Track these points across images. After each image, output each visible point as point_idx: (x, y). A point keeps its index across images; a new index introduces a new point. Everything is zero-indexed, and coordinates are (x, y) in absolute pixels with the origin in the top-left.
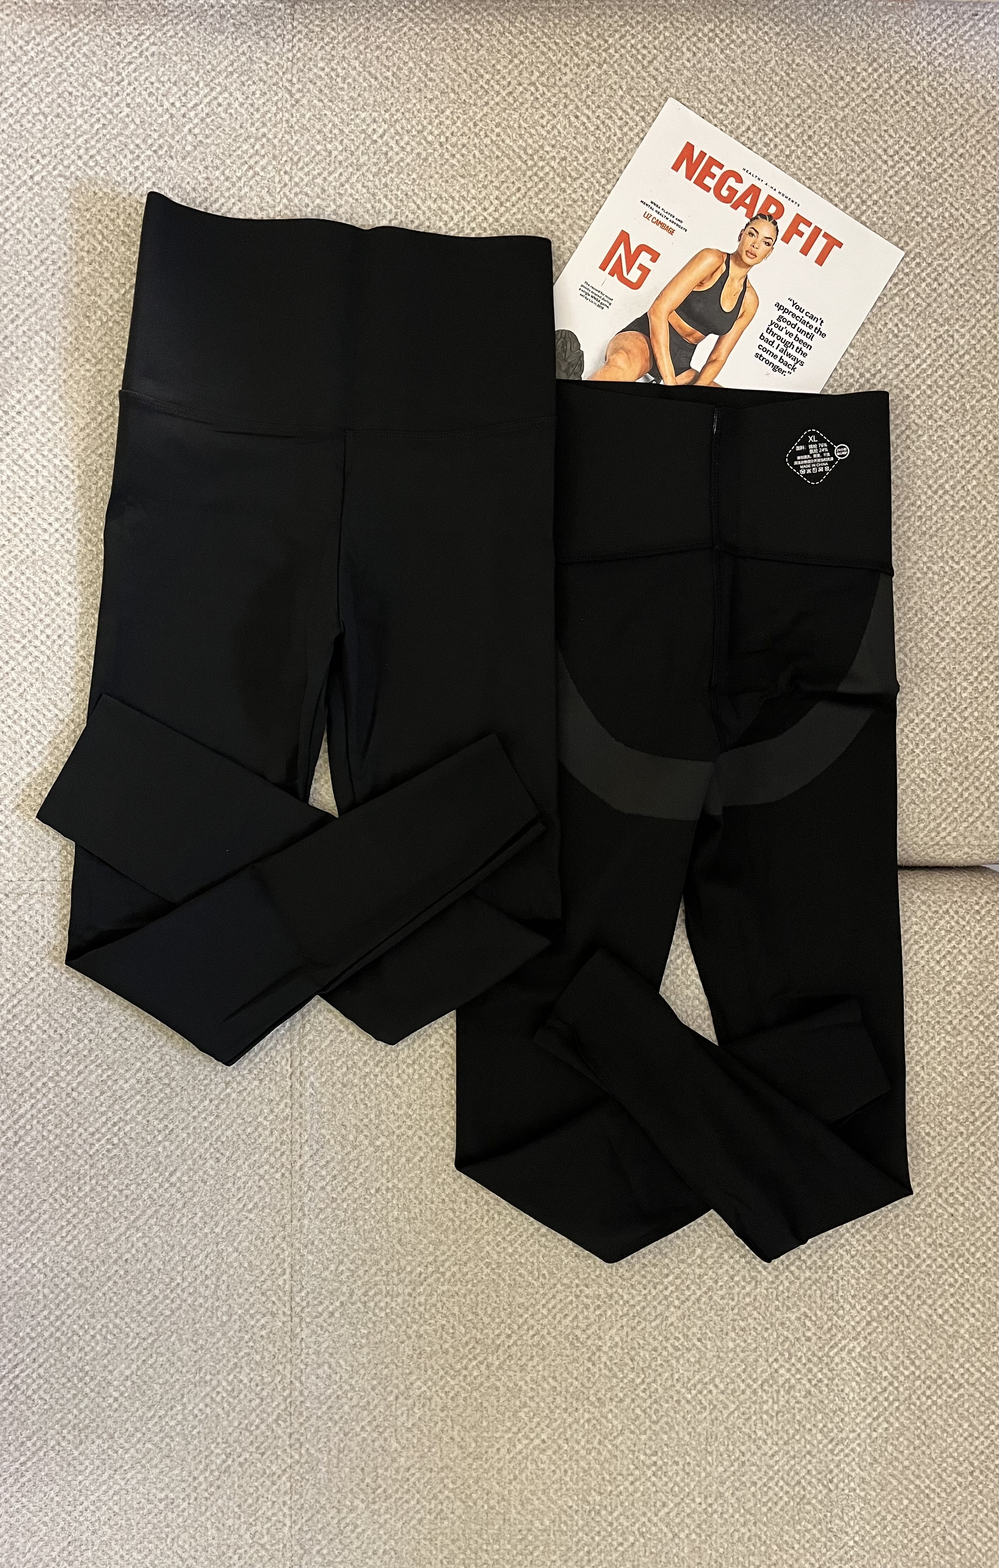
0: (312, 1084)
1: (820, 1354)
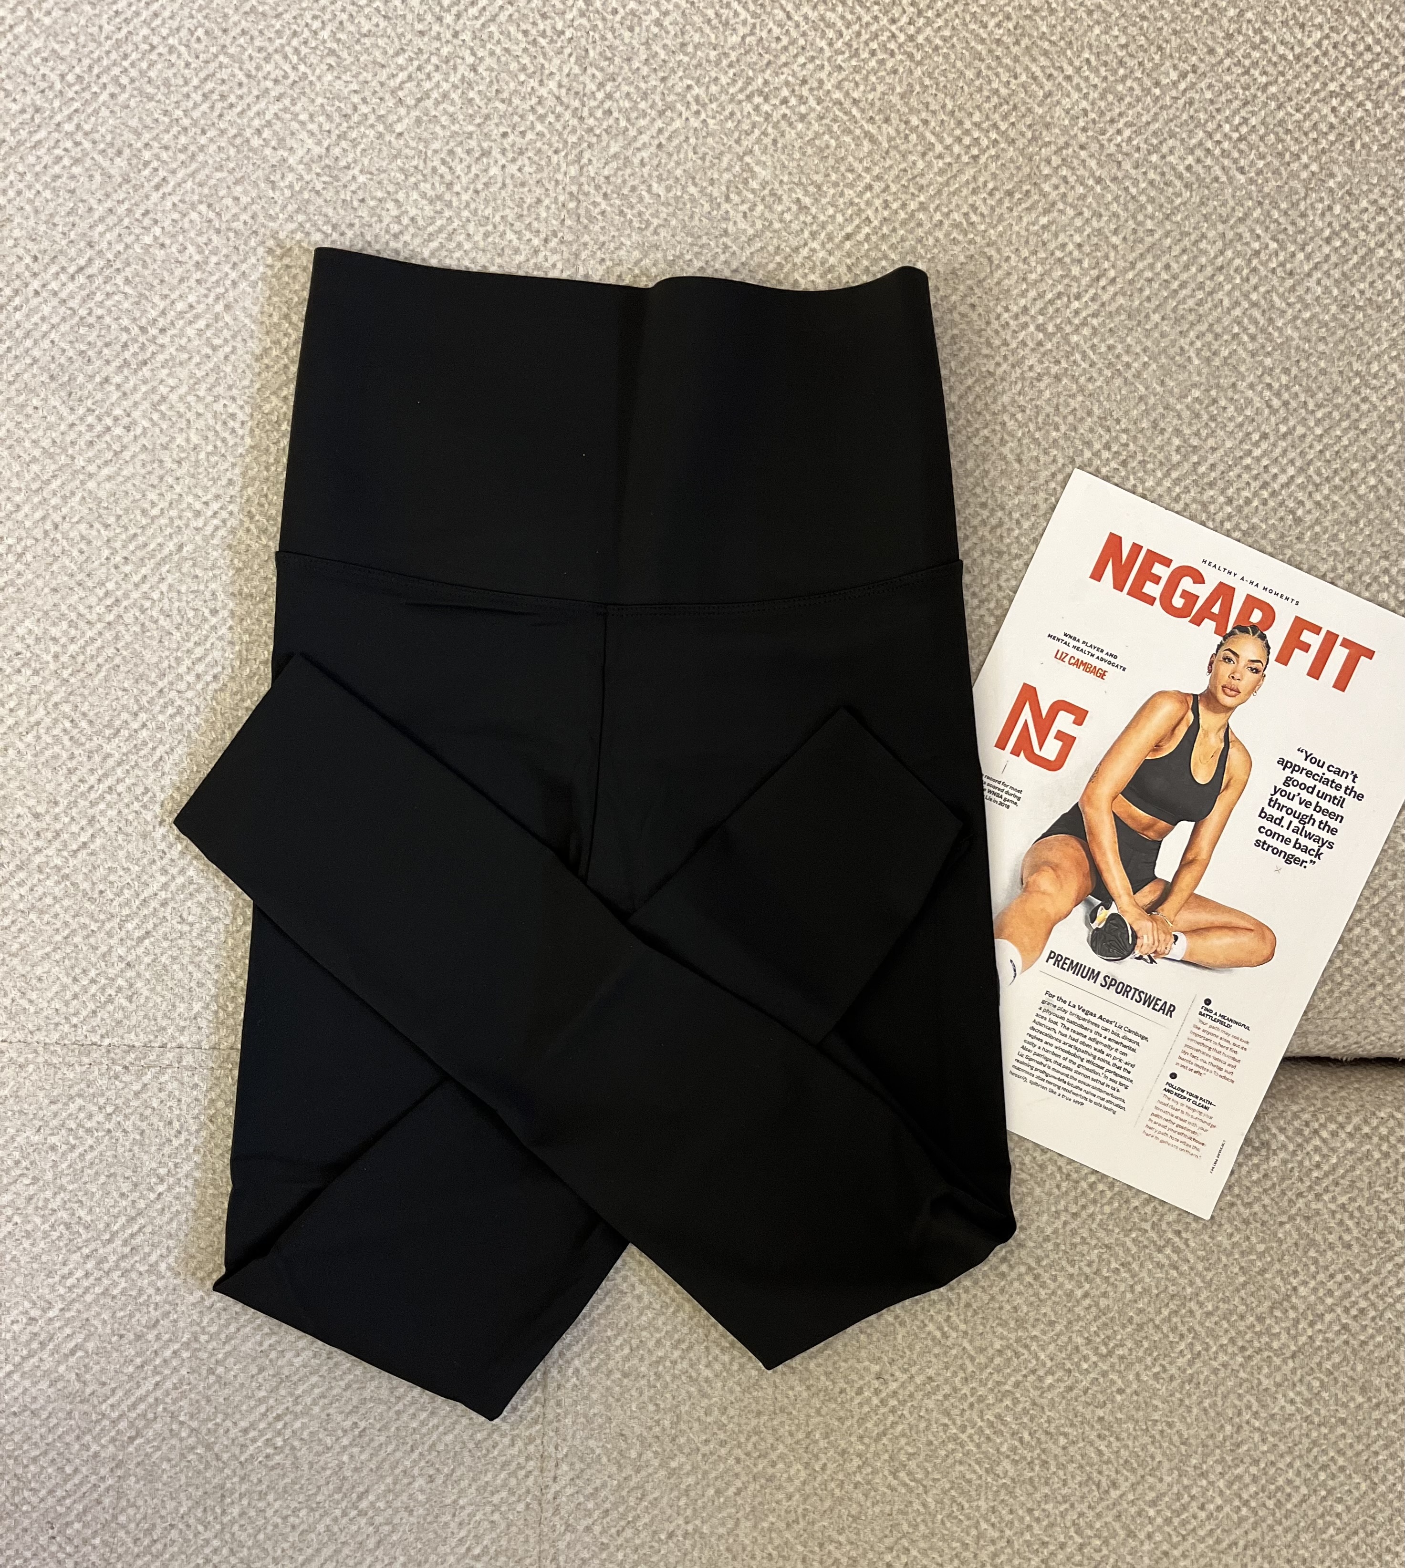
0: (577, 1371)
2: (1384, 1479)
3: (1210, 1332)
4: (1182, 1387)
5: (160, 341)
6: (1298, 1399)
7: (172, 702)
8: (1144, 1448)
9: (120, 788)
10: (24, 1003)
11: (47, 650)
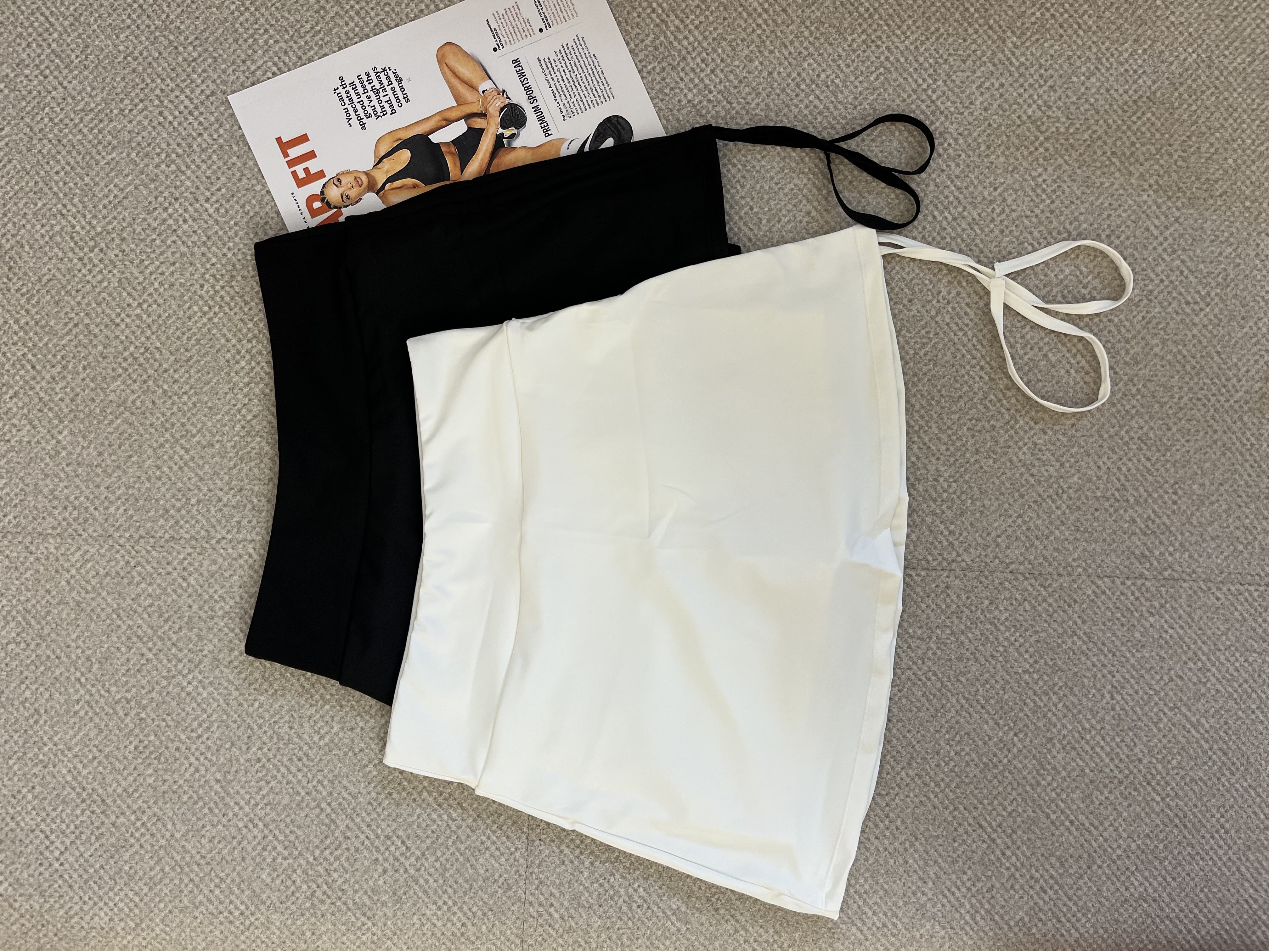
1: (1016, 75)
2: (806, 48)
4: (748, 171)
5: (90, 791)
6: (756, 101)
7: (314, 787)
8: (786, 195)
9: (368, 820)
10: (501, 881)
11: (281, 864)
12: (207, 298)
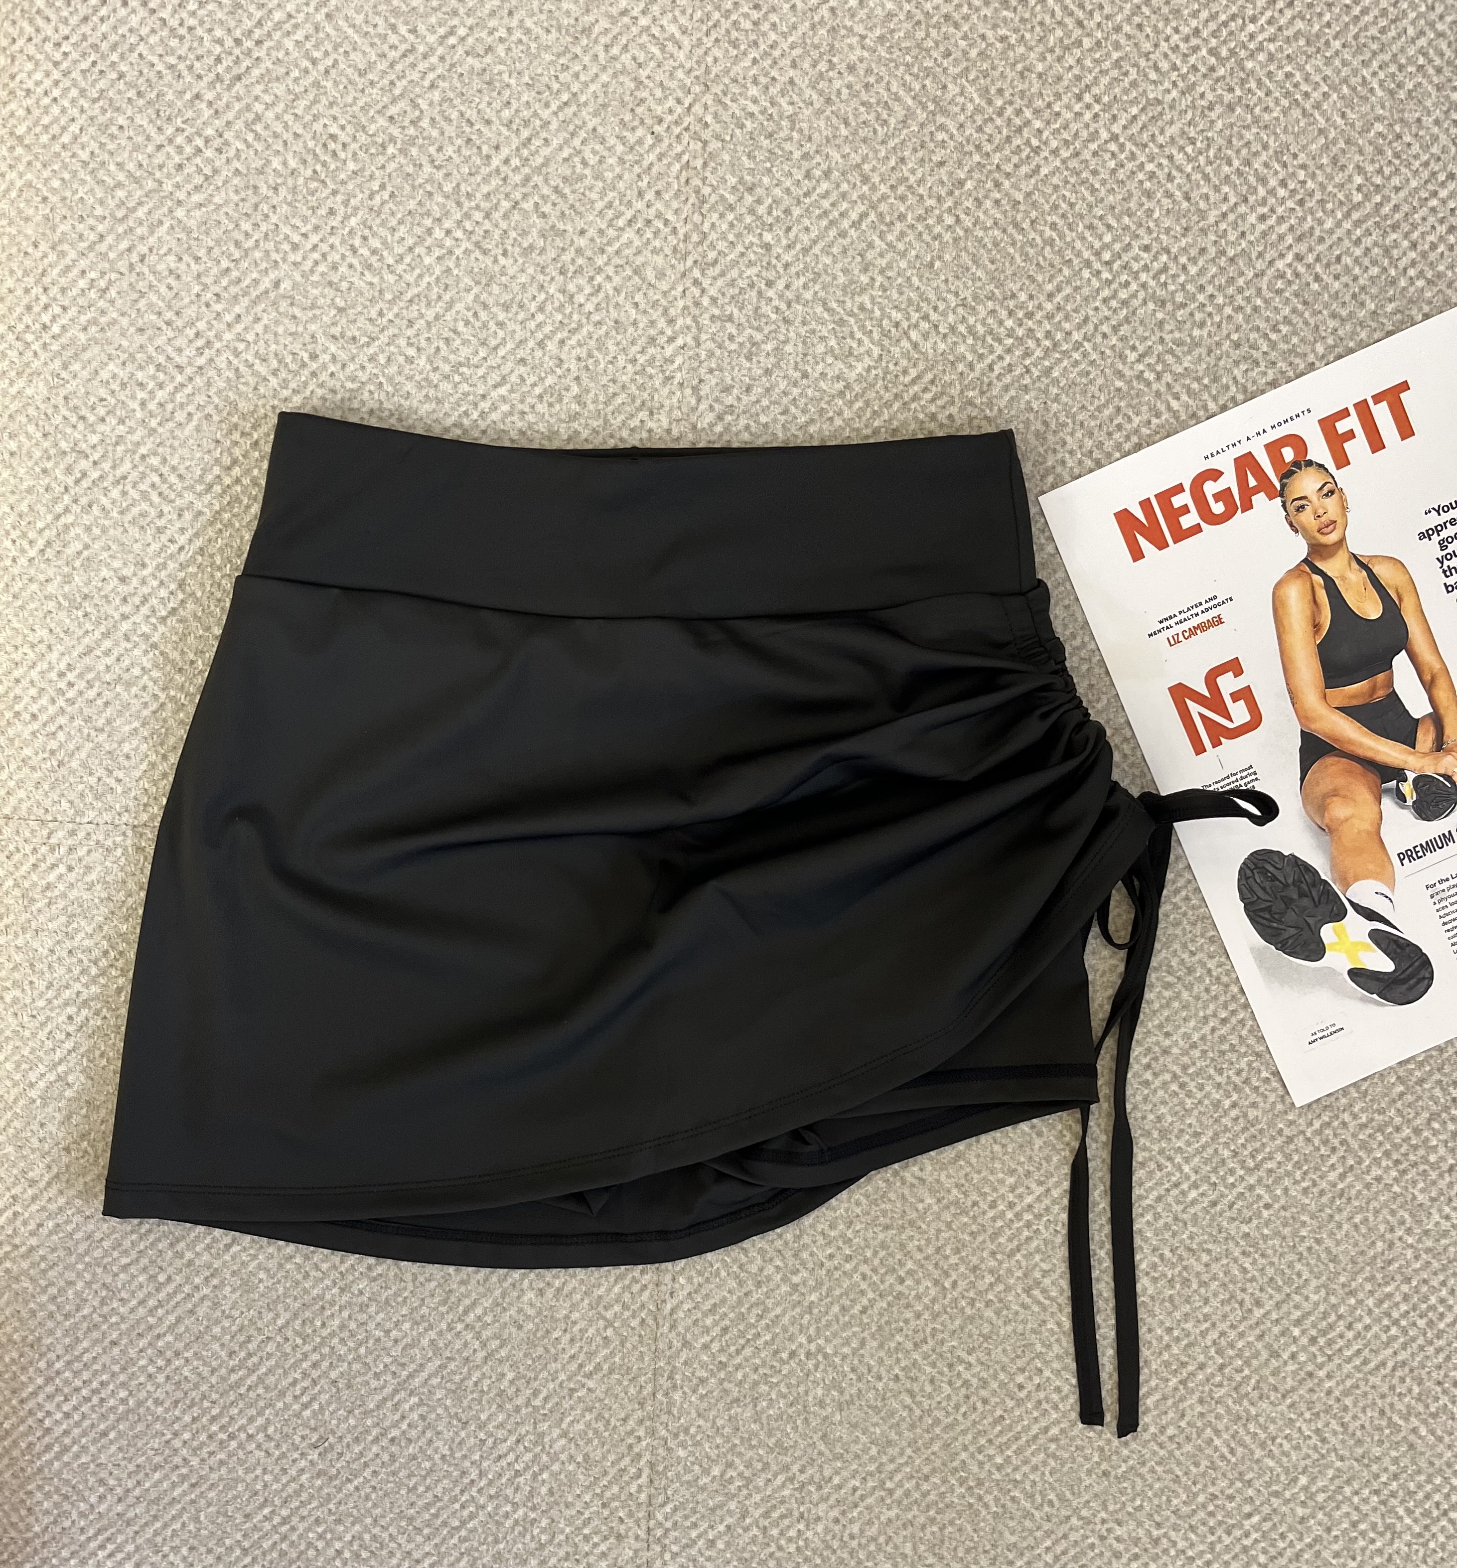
3: (1364, 1145)
4: (1332, 1202)
5: (256, 54)
8: (1290, 1265)
10: (111, 782)
12: (1125, 258)
